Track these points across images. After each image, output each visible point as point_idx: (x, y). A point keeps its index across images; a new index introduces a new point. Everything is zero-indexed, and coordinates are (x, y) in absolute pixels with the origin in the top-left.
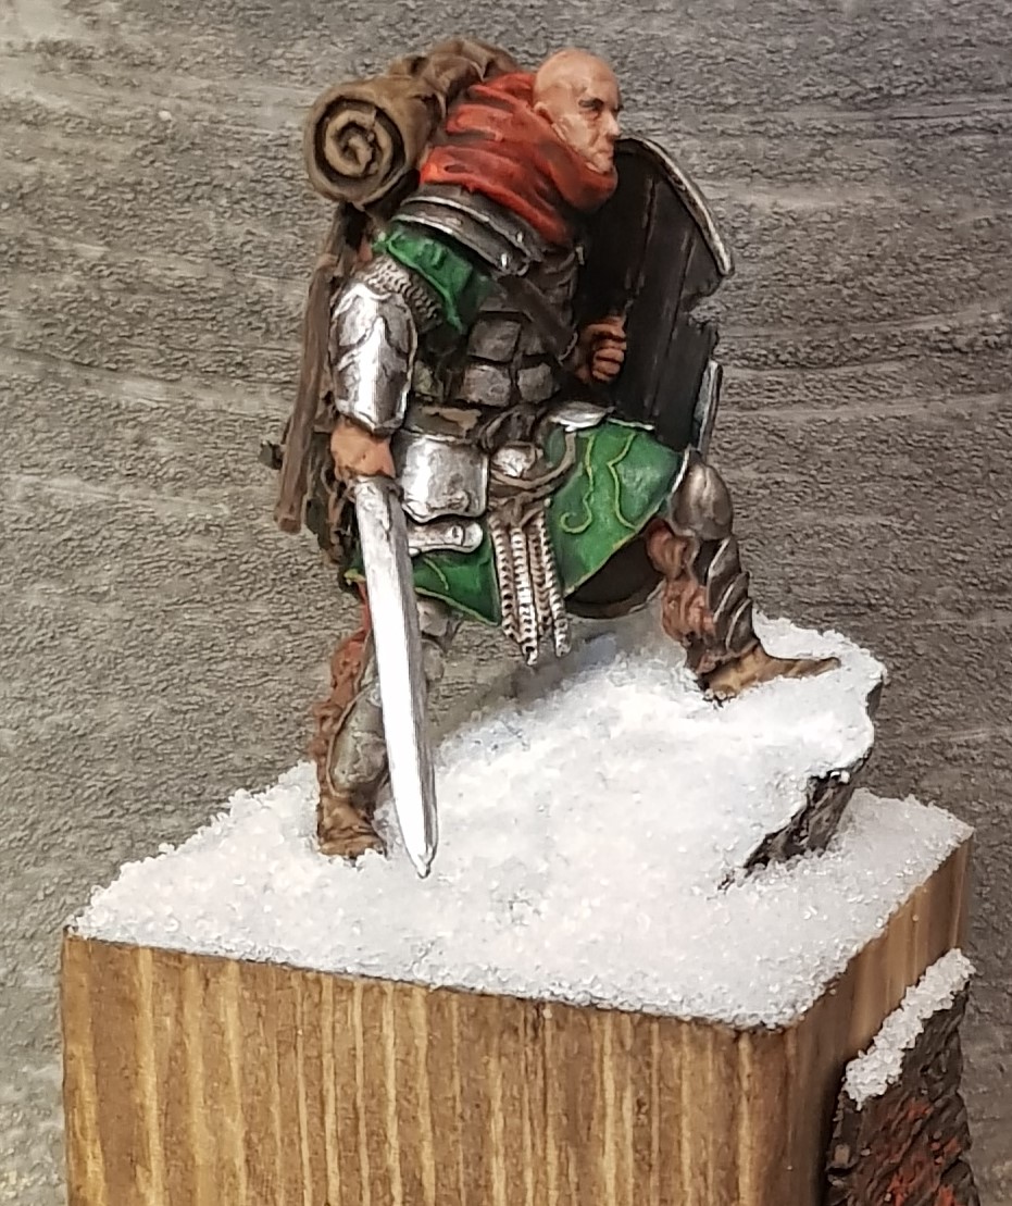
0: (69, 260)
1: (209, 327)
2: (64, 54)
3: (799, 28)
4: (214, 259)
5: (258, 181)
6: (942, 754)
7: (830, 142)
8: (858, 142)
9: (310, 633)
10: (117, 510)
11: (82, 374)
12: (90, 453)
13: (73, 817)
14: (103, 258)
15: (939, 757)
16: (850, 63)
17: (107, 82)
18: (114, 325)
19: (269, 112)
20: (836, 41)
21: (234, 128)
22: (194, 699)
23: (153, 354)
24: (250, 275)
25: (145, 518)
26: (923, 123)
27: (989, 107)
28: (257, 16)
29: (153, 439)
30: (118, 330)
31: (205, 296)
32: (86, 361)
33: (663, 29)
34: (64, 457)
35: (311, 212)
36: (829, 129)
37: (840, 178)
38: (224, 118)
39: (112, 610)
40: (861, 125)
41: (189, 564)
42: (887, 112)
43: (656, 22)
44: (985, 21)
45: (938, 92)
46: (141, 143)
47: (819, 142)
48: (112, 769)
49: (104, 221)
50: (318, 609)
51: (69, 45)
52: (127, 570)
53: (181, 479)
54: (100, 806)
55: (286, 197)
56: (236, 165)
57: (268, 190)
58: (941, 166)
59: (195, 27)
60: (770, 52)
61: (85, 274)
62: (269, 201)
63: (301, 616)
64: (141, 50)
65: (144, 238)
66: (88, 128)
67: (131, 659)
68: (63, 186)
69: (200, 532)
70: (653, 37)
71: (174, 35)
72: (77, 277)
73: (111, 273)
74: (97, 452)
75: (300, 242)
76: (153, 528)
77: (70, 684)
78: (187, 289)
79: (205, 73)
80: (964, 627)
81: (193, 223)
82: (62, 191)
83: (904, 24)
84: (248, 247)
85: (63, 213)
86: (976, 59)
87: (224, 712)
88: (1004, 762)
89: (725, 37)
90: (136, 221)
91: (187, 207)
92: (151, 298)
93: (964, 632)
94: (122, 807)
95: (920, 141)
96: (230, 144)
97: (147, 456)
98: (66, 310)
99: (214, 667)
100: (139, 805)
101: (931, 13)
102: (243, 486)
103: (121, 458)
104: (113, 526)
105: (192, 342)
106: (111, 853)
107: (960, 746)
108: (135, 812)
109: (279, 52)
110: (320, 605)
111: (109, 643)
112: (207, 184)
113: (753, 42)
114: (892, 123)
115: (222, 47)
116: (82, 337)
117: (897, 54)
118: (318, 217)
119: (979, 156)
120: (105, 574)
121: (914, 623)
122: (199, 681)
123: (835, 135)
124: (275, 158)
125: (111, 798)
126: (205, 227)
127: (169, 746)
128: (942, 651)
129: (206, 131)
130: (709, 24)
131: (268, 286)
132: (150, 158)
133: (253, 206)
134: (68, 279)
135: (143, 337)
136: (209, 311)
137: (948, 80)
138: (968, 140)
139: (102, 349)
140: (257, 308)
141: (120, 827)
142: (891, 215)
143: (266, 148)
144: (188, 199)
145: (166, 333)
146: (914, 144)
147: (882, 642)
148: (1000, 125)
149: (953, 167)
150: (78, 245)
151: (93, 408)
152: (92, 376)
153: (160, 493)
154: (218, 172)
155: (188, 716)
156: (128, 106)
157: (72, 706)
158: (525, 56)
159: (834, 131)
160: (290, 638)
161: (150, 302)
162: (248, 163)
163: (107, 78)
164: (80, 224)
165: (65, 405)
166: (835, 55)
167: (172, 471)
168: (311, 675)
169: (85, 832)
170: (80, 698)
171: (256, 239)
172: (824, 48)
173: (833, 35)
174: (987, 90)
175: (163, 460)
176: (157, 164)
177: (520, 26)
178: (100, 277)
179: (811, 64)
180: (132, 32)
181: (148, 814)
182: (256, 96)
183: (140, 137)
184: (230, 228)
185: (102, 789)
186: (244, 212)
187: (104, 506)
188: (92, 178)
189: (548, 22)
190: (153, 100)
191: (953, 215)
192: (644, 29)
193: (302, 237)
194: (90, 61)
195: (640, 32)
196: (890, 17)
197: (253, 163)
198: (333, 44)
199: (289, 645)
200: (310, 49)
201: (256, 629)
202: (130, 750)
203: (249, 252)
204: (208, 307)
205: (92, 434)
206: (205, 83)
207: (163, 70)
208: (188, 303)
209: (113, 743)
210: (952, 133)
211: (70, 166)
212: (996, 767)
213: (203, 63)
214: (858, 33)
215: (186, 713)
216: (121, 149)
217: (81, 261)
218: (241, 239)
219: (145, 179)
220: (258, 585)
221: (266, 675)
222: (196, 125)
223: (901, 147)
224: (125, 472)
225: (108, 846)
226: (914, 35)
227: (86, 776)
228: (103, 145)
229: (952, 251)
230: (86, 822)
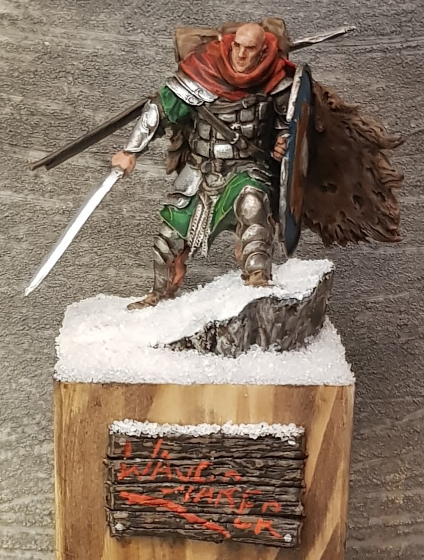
0: (7, 102)
1: (64, 130)
2: (6, 18)
3: (305, 9)
4: (66, 102)
5: (85, 70)
6: (365, 306)
7: (318, 55)
8: (330, 56)
9: (105, 255)
10: (27, 204)
11: (13, 148)
12: (16, 181)
13: (8, 330)
14: (22, 101)
15: (363, 307)
16: (326, 23)
17: (23, 30)
18: (26, 129)
19: (89, 42)
20: (320, 15)
21: (75, 49)
22: (58, 282)
23: (41, 140)
24: (81, 109)
25: (38, 208)
26: (356, 48)
27: (382, 41)
28: (84, 4)
29: (41, 176)
30: (27, 131)
31: (63, 117)
32: (14, 144)
33: (250, 10)
34: (6, 183)
35: (106, 83)
36: (318, 50)
37: (322, 70)
38: (71, 44)
39: (24, 245)
40: (330, 49)
41: (56, 227)
42: (341, 43)
43: (247, 6)
44: (381, 6)
45: (362, 35)
46: (37, 55)
47: (313, 56)
48: (24, 311)
49: (21, 86)
50: (109, 245)
51: (8, 15)
52: (31, 229)
53: (53, 192)
54: (19, 325)
55: (96, 77)
56: (75, 64)
57: (89, 74)
58: (363, 66)
59: (59, 8)
60: (293, 18)
61: (14, 108)
62: (89, 78)
63: (102, 248)
64: (37, 17)
65: (38, 93)
66: (16, 49)
67: (32, 265)
68: (5, 72)
69: (60, 214)
70: (246, 13)
71: (51, 11)
72: (11, 109)
73: (25, 108)
74: (19, 181)
75: (102, 95)
76: (42, 212)
77: (7, 275)
78: (55, 114)
79: (63, 26)
80: (373, 254)
81: (58, 87)
82: (5, 74)
83: (348, 7)
84: (81, 97)
85: (5, 83)
86: (377, 22)
87: (70, 287)
88: (390, 309)
89: (275, 13)
90: (35, 86)
91: (56, 81)
92: (40, 117)
93: (373, 256)
94: (28, 326)
95: (354, 55)
96: (73, 55)
97: (39, 182)
98: (6, 122)
99: (66, 269)
100: (35, 326)
101: (359, 3)
102: (78, 195)
103: (28, 183)
104: (25, 211)
105: (57, 136)
106: (23, 345)
107: (372, 303)
108: (34, 328)
109: (93, 18)
110: (109, 243)
111: (23, 258)
112: (64, 71)
113: (287, 15)
114: (343, 48)
115: (71, 16)
116: (12, 133)
117: (345, 20)
118: (109, 85)
119: (379, 61)
120: (22, 231)
121: (353, 252)
122: (60, 274)
123: (320, 53)
124: (92, 61)
125: (24, 322)
126: (63, 89)
127: (48, 301)
128: (365, 264)
129: (63, 50)
130: (269, 7)
131: (89, 113)
132: (41, 61)
133: (83, 81)
134: (8, 110)
135: (37, 134)
136: (65, 123)
137: (366, 31)
138: (374, 55)
139: (21, 139)
140: (84, 122)
141: (27, 334)
142: (343, 85)
143: (88, 57)
144: (56, 77)
145: (47, 132)
146: (352, 56)
147: (340, 260)
148: (387, 49)
149: (368, 66)
150: (11, 96)
151: (17, 163)
152: (17, 150)
153: (44, 197)
154: (69, 67)
155: (55, 289)
156: (33, 40)
157: (8, 285)
158: (193, 20)
159: (320, 51)
160: (97, 257)
161: (40, 119)
162: (80, 63)
163: (24, 28)
164: (13, 87)
165: (6, 161)
166: (319, 20)
167: (49, 189)
168: (106, 272)
169: (13, 336)
170: (11, 281)
171: (84, 94)
172: (316, 17)
173: (319, 12)
174: (383, 35)
175: (46, 184)
176: (43, 63)
177: (192, 7)
178: (20, 109)
179: (311, 24)
180: (34, 10)
181: (39, 329)
182: (84, 36)
183: (37, 52)
184: (73, 90)
185: (20, 319)
186: (79, 83)
187: (21, 203)
188: (17, 69)
189: (203, 6)
190: (42, 37)
191: (368, 85)
192: (242, 9)
193: (103, 94)
194: (16, 22)
195: (241, 10)
196: (342, 5)
197: (82, 63)
198: (116, 15)
199: (97, 260)
200: (106, 17)
201: (83, 253)
202: (31, 303)
203: (81, 99)
204: (64, 121)
205: (16, 174)
206: (63, 31)
207: (47, 25)
208: (56, 120)
209: (25, 300)
210: (368, 52)
211: (8, 64)
212: (387, 312)
213: (62, 22)
214: (330, 11)
215: (55, 287)
216: (29, 57)
217: (13, 103)
218: (78, 94)
219: (39, 70)
220: (84, 235)
221: (87, 272)
222: (59, 47)
223: (347, 58)
224: (30, 189)
225: (22, 342)
226: (352, 12)
227: (13, 313)
228: (21, 55)
229: (368, 100)
230: (13, 333)
